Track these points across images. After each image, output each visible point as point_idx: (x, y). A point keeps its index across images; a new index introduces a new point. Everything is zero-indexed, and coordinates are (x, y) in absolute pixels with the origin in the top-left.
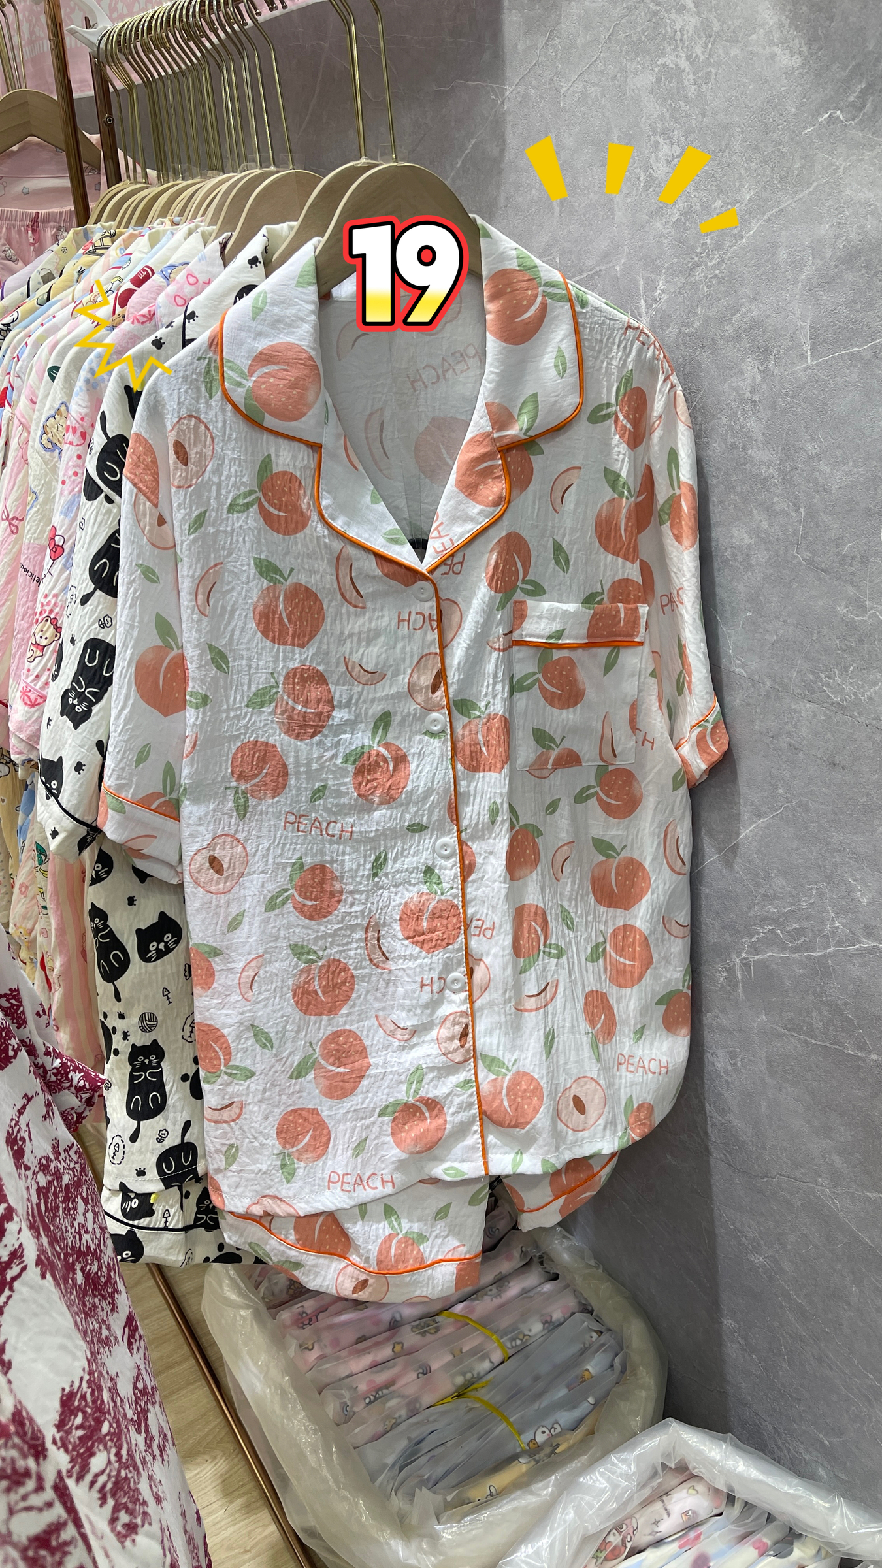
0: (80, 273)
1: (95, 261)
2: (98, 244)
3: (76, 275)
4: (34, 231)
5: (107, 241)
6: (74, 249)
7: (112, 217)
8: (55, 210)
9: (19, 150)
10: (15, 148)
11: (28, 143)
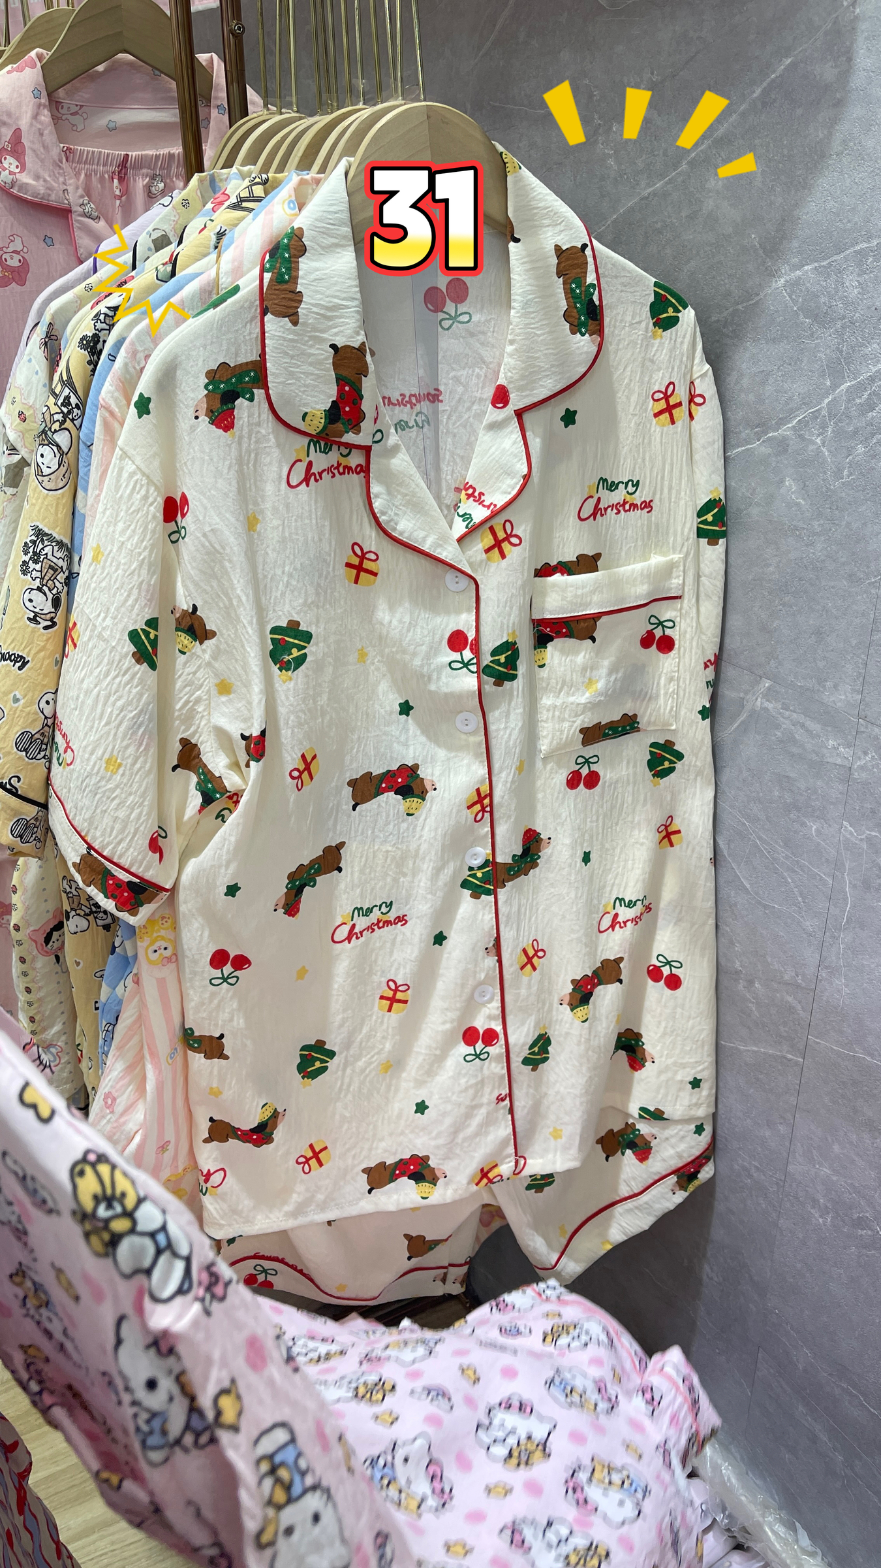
0: (220, 235)
1: (243, 218)
2: (245, 194)
3: (214, 238)
4: (121, 180)
5: (258, 191)
6: (199, 204)
7: (252, 159)
8: (150, 152)
9: (106, 71)
10: (100, 68)
11: (114, 62)
